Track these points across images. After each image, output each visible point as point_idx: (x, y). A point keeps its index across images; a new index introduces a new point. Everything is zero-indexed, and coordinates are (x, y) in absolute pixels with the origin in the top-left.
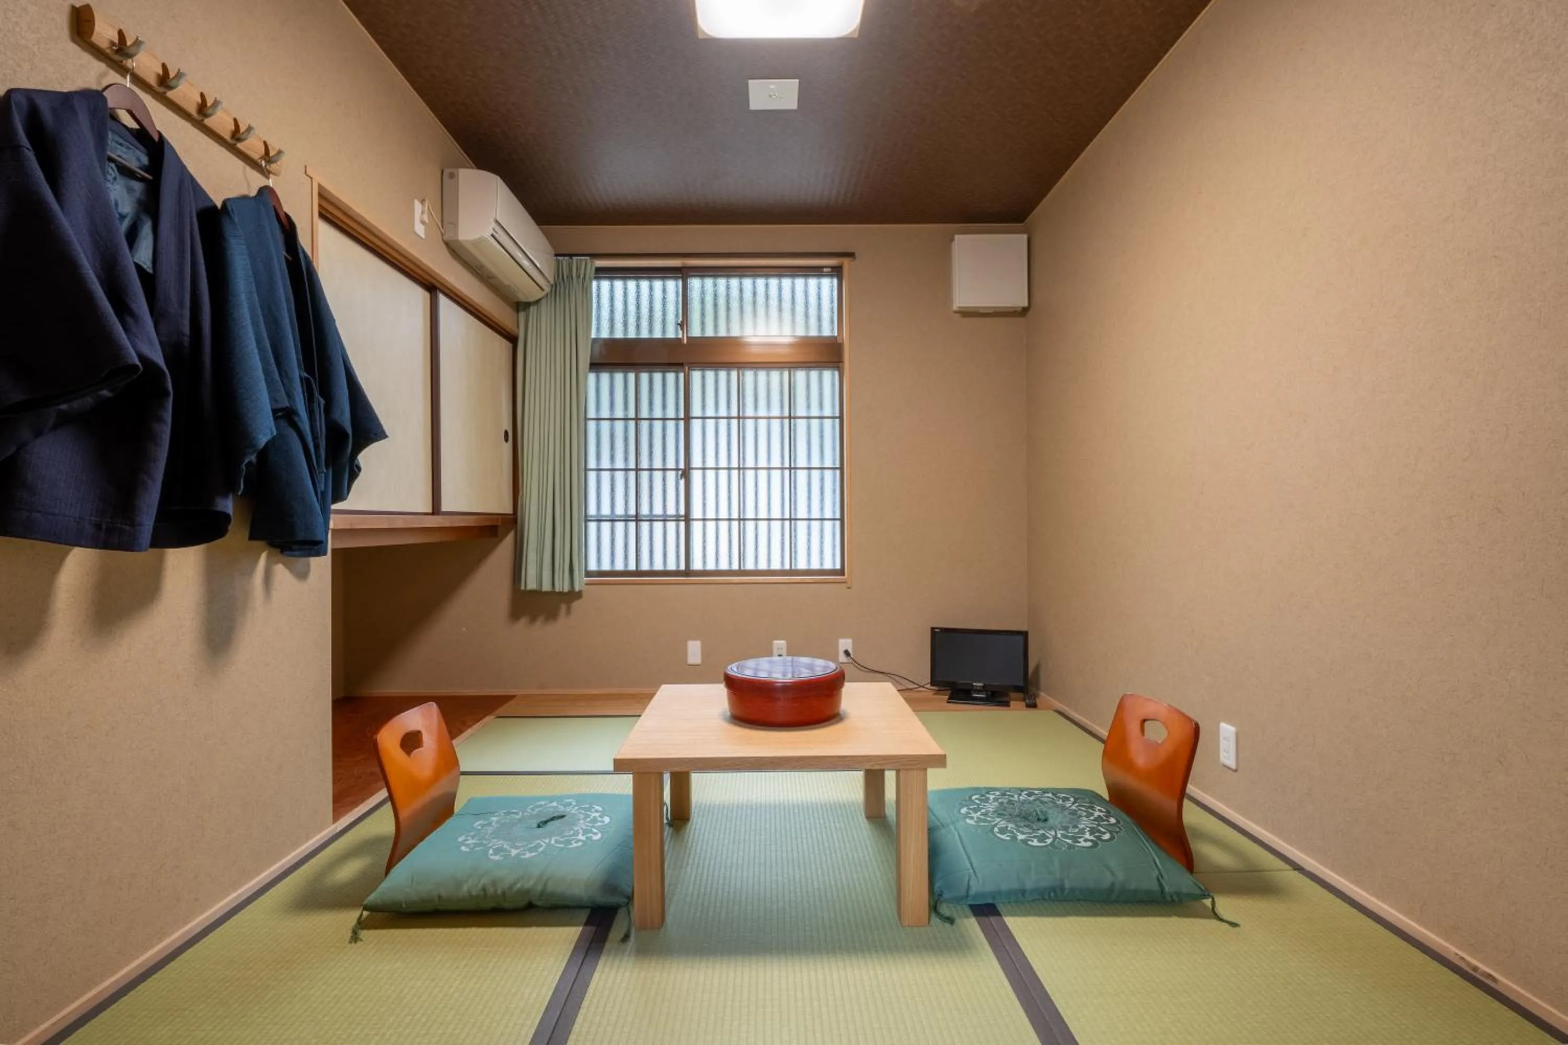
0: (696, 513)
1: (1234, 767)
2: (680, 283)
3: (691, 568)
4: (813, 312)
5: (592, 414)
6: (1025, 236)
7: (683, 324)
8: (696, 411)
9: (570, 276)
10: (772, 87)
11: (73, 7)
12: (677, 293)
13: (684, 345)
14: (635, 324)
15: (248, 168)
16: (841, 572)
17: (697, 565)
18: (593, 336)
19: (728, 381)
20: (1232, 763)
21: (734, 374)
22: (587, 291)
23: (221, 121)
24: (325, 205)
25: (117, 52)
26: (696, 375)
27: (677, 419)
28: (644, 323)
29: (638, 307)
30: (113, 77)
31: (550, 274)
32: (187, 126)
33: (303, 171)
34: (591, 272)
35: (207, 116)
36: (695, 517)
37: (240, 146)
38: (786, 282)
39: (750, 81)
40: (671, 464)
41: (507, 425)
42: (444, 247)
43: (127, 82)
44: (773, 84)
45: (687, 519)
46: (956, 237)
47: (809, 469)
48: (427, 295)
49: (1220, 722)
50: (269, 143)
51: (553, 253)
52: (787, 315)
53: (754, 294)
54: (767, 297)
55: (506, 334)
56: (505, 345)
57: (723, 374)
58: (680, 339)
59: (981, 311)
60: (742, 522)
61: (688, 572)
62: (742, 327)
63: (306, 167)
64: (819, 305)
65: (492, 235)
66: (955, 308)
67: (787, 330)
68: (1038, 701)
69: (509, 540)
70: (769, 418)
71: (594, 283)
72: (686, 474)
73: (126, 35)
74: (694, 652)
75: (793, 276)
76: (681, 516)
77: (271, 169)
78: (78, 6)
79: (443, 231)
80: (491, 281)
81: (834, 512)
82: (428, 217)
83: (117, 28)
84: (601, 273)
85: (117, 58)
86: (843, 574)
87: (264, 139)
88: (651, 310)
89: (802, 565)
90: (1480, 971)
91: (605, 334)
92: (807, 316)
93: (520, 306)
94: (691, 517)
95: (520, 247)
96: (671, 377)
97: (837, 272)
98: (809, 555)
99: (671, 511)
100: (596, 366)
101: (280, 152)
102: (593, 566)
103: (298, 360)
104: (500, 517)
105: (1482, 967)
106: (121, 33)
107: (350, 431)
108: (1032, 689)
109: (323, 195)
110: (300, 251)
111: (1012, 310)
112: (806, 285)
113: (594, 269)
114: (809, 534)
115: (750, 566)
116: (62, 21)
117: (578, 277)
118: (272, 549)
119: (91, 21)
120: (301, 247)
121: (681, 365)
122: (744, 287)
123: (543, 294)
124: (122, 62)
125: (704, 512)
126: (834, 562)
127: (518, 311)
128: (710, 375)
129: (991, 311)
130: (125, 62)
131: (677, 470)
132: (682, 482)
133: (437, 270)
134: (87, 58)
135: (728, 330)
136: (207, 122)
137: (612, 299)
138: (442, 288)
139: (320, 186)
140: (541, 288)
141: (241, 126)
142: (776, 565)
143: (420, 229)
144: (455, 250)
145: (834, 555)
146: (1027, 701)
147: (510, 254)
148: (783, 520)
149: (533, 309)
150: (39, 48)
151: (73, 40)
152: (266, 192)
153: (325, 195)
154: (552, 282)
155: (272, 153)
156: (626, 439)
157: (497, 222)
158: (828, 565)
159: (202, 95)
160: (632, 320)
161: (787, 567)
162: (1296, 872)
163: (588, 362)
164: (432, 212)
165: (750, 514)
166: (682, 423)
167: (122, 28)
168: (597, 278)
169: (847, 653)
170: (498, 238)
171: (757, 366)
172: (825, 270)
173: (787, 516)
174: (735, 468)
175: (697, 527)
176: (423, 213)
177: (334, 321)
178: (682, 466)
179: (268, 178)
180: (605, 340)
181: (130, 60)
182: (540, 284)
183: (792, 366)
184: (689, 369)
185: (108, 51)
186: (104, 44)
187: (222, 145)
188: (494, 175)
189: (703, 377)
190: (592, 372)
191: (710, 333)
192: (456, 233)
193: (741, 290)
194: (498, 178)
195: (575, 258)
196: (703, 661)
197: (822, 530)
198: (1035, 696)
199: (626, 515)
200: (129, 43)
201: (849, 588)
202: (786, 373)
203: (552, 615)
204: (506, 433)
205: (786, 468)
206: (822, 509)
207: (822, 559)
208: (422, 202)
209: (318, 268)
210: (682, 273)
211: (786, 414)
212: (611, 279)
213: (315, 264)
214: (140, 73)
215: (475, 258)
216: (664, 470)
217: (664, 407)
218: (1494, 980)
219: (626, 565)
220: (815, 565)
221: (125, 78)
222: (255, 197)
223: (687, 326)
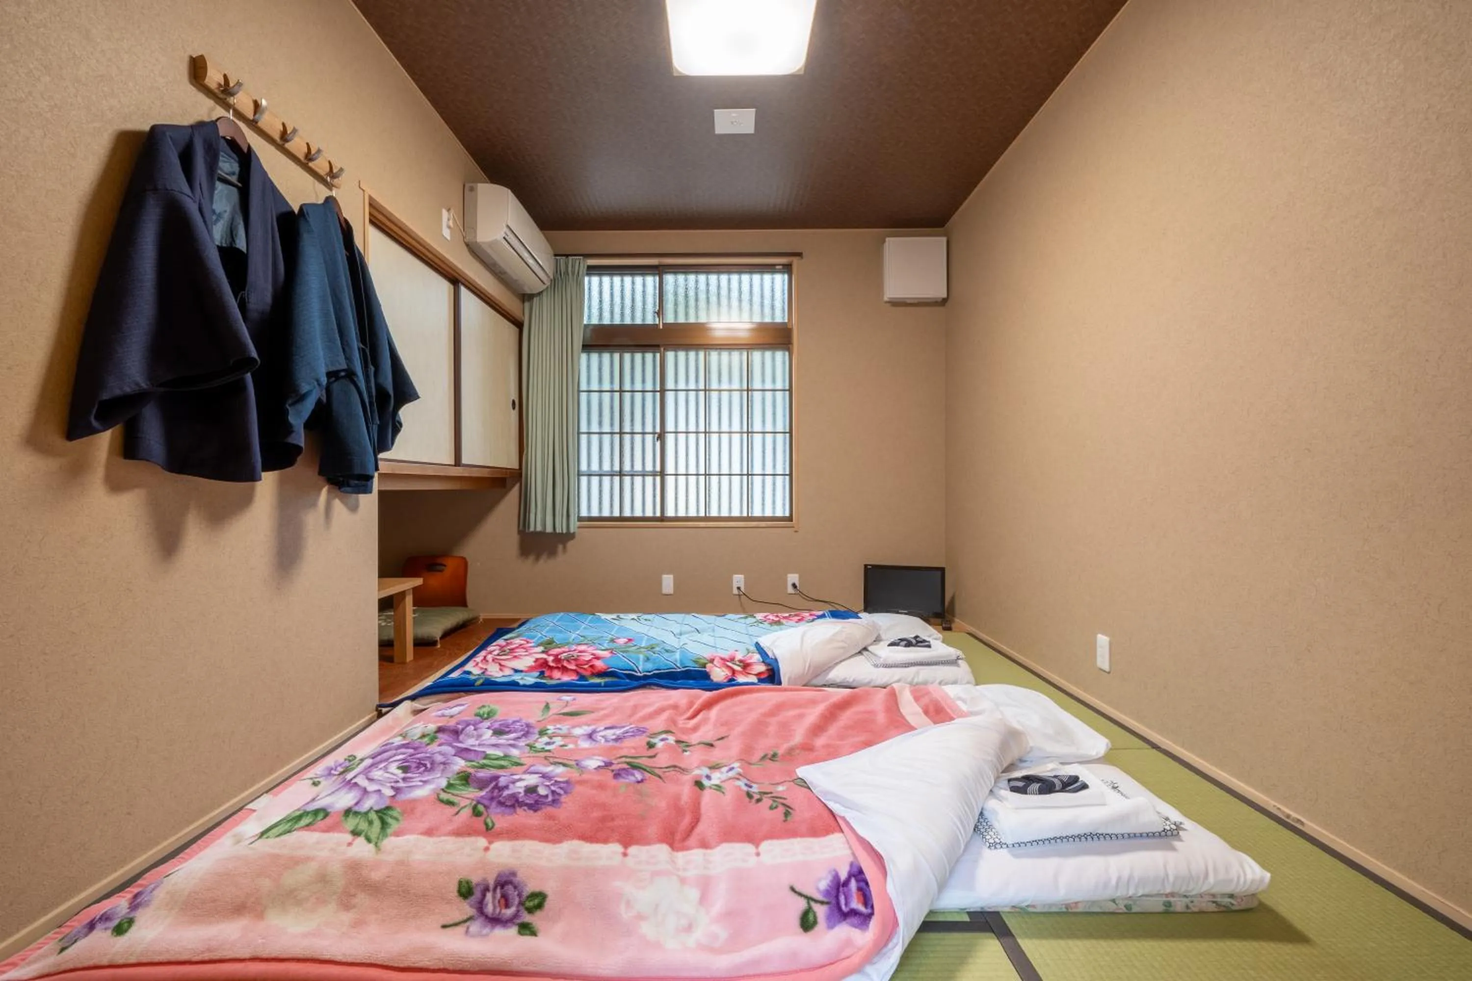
0: (670, 468)
1: (1108, 670)
2: (657, 278)
3: (666, 515)
4: (767, 302)
5: (584, 386)
6: (944, 239)
7: (660, 312)
8: (670, 384)
9: (567, 273)
10: (734, 115)
11: (191, 57)
12: (655, 287)
13: (660, 329)
14: (619, 312)
15: (317, 183)
16: (790, 519)
17: (670, 512)
18: (585, 322)
19: (697, 361)
20: (1106, 667)
21: (701, 354)
22: (580, 285)
23: (297, 146)
24: (376, 214)
25: (223, 92)
26: (670, 355)
27: (654, 391)
28: (628, 311)
29: (622, 298)
30: (219, 112)
31: (550, 271)
32: (272, 149)
33: (358, 184)
34: (583, 269)
35: (287, 141)
36: (669, 473)
37: (311, 164)
38: (745, 278)
39: (716, 111)
40: (649, 429)
41: (514, 396)
42: (465, 248)
43: (231, 115)
44: (734, 113)
45: (663, 474)
46: (887, 239)
47: (764, 433)
48: (452, 287)
49: (1097, 634)
50: (332, 162)
51: (552, 253)
52: (746, 305)
53: (719, 287)
54: (729, 290)
55: (513, 320)
56: (513, 329)
57: (692, 354)
58: (657, 325)
59: (909, 301)
60: (707, 477)
61: (663, 518)
62: (708, 314)
63: (360, 181)
64: (773, 297)
65: (504, 238)
66: (886, 299)
67: (746, 316)
68: (953, 626)
69: (516, 489)
70: (730, 391)
71: (586, 279)
72: (661, 437)
73: (230, 79)
74: (668, 583)
75: (751, 273)
76: (658, 472)
77: (333, 183)
78: (194, 56)
79: (464, 235)
80: (503, 276)
81: (784, 469)
82: (453, 223)
83: (223, 73)
84: (593, 270)
85: (221, 96)
86: (792, 521)
87: (329, 159)
88: (633, 300)
89: (757, 513)
90: (1291, 818)
91: (595, 321)
92: (762, 305)
93: (526, 297)
94: (666, 473)
95: (526, 248)
96: (649, 356)
97: (787, 269)
98: (763, 504)
99: (649, 467)
100: (588, 347)
101: (341, 170)
102: (584, 513)
103: (356, 334)
104: (508, 471)
105: (1294, 815)
106: (225, 76)
107: (391, 392)
108: (948, 616)
109: (373, 205)
110: (355, 248)
111: (934, 300)
112: (762, 280)
113: (586, 267)
114: (763, 487)
115: (714, 513)
116: (183, 69)
117: (573, 273)
118: (331, 486)
119: (204, 68)
120: (357, 247)
121: (658, 346)
122: (710, 282)
123: (545, 287)
124: (226, 99)
125: (676, 468)
126: (784, 510)
127: (523, 302)
128: (682, 355)
129: (916, 301)
130: (228, 99)
131: (654, 433)
132: (658, 444)
133: (460, 266)
134: (201, 98)
135: (697, 317)
136: (287, 145)
137: (601, 293)
138: (463, 280)
139: (370, 198)
140: (542, 281)
141: (312, 149)
142: (736, 513)
143: (446, 233)
144: (475, 251)
145: (784, 505)
146: (944, 625)
147: (519, 255)
148: (742, 475)
149: (536, 300)
150: (167, 90)
151: (192, 84)
152: (330, 201)
153: (374, 204)
154: (552, 277)
155: (335, 171)
156: (612, 408)
157: (508, 227)
158: (779, 513)
159: (284, 125)
160: (617, 310)
161: (745, 514)
162: (1154, 750)
163: (581, 344)
164: (456, 219)
165: (714, 470)
166: (658, 394)
167: (226, 73)
168: (589, 274)
169: (794, 586)
170: (509, 240)
171: (721, 347)
172: (778, 267)
173: (745, 472)
174: (701, 432)
175: (670, 481)
176: (449, 220)
177: (380, 306)
178: (658, 430)
179: (331, 190)
180: (595, 325)
181: (232, 98)
182: (542, 279)
183: (748, 347)
184: (664, 349)
185: (216, 91)
186: (213, 86)
187: (298, 165)
188: (505, 189)
189: (676, 356)
190: (585, 352)
191: (681, 320)
192: (475, 237)
193: (708, 284)
194: (509, 191)
195: (570, 258)
196: (675, 591)
197: (774, 484)
198: (951, 621)
199: (612, 470)
200: (231, 85)
201: (796, 532)
202: (745, 354)
203: (552, 553)
204: (514, 402)
205: (744, 433)
206: (774, 466)
207: (774, 508)
208: (449, 210)
209: (368, 261)
210: (659, 271)
211: (745, 387)
212: (600, 275)
213: (366, 259)
214: (239, 107)
215: (489, 256)
216: (643, 433)
217: (644, 381)
218: (1302, 823)
219: (612, 512)
220: (768, 513)
221: (229, 112)
222: (323, 204)
223: (662, 314)
